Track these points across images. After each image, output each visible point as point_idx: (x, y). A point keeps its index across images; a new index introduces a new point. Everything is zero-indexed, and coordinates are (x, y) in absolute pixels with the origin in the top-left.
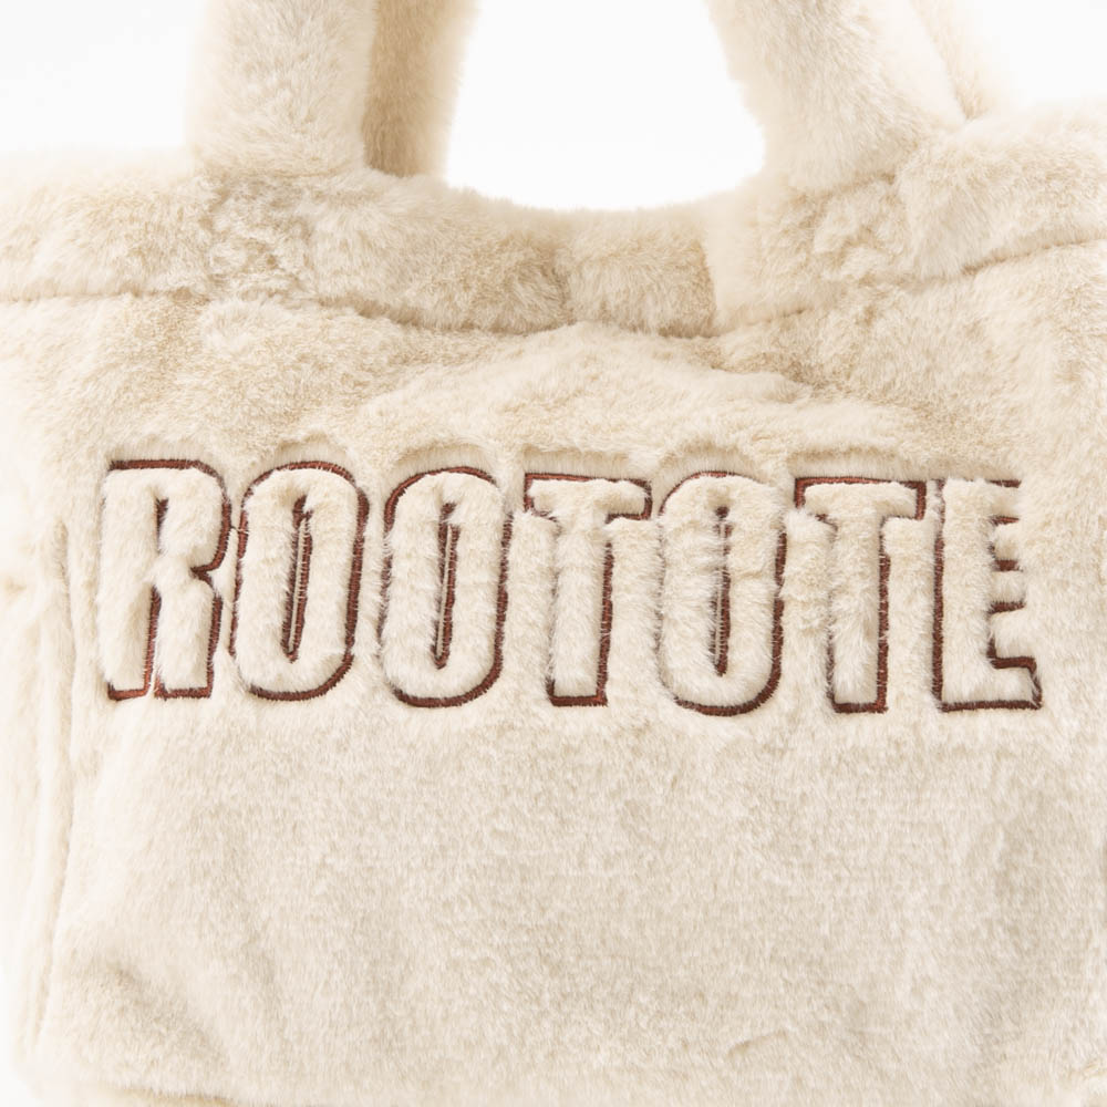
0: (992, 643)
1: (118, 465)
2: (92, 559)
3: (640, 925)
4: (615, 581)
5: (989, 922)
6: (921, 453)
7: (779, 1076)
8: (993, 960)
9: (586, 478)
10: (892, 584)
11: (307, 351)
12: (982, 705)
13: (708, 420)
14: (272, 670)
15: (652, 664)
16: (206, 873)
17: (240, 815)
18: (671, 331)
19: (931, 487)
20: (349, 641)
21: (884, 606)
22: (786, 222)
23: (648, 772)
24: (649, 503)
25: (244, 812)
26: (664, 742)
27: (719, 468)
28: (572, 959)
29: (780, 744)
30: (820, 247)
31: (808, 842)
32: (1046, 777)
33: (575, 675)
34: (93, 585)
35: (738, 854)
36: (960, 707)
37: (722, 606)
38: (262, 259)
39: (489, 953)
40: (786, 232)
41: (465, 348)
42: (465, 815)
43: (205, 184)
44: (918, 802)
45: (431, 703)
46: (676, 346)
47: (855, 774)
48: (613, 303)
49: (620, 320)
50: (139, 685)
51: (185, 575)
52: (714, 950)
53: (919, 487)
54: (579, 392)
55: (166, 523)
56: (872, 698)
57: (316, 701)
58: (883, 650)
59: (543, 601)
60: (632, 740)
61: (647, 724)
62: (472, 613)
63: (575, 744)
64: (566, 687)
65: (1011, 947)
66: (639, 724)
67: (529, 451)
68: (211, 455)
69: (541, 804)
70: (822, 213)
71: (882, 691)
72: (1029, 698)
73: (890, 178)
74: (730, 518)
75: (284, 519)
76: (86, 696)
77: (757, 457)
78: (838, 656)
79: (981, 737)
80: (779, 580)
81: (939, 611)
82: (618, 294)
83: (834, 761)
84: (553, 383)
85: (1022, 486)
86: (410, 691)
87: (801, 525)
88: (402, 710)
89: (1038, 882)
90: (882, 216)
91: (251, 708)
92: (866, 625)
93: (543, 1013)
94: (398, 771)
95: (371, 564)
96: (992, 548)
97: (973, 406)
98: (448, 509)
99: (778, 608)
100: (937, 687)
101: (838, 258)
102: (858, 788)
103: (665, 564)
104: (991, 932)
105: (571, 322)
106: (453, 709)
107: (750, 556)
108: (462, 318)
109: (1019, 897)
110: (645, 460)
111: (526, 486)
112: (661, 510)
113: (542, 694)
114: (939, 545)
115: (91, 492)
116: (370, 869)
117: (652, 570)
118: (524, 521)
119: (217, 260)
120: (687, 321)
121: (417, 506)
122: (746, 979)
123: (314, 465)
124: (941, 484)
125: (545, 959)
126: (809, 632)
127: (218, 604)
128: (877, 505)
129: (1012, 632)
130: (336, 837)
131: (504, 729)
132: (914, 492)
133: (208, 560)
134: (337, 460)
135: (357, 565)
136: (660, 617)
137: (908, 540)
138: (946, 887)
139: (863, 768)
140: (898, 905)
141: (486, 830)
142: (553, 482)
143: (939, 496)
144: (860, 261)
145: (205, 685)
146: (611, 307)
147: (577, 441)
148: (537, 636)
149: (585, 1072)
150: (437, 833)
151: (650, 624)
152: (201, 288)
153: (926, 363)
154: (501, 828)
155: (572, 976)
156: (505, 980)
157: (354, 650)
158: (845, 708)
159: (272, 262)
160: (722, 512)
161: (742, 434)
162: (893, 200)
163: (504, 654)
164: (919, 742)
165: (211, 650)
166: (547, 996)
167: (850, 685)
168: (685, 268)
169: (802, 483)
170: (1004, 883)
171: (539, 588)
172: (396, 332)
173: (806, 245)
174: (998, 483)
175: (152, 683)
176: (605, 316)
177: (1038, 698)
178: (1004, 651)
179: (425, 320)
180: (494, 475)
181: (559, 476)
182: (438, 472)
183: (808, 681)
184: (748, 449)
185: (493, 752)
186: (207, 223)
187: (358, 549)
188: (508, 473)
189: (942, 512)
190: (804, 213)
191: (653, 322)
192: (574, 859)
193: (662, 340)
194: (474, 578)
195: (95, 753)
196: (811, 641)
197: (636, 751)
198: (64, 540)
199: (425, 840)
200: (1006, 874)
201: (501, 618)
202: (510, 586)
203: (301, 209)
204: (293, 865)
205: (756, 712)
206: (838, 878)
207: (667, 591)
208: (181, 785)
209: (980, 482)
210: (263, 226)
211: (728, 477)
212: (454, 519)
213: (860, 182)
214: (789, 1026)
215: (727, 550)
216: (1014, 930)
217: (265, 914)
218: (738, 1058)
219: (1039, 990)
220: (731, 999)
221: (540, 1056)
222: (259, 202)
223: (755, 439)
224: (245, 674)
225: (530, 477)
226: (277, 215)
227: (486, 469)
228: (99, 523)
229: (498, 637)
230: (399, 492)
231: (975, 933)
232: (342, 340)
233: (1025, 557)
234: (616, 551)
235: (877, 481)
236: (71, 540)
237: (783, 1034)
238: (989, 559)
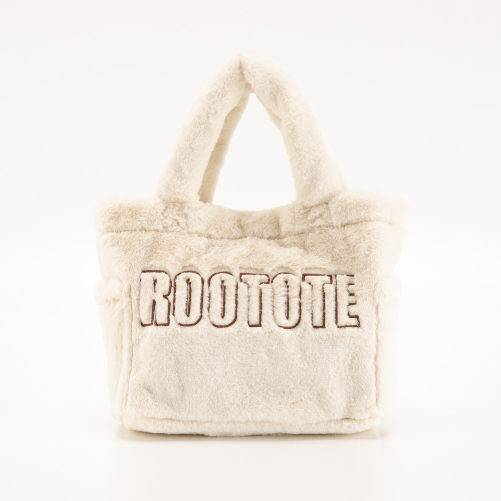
0: (349, 312)
1: (144, 271)
2: (138, 293)
3: (269, 377)
4: (263, 298)
5: (347, 375)
6: (332, 269)
7: (301, 409)
8: (348, 384)
9: (254, 274)
10: (326, 299)
11: (187, 245)
12: (347, 326)
13: (282, 261)
14: (184, 320)
15: (272, 317)
16: (170, 366)
17: (177, 352)
18: (270, 238)
19: (333, 277)
20: (201, 312)
21: (324, 304)
22: (301, 212)
23: (272, 342)
24: (269, 280)
25: (178, 352)
26: (276, 335)
27: (285, 272)
28: (254, 385)
29: (301, 336)
30: (309, 218)
31: (308, 357)
32: (361, 342)
33: (255, 320)
34: (138, 299)
35: (293, 360)
36: (342, 327)
37: (288, 304)
38: (176, 223)
39: (235, 383)
40: (301, 214)
41: (222, 243)
42: (230, 352)
43: (162, 205)
44: (333, 348)
45: (221, 327)
46: (272, 242)
47: (318, 342)
48: (256, 231)
49: (257, 236)
50: (150, 323)
51: (162, 297)
52: (287, 382)
53: (331, 276)
54: (250, 254)
55: (156, 285)
56: (322, 325)
57: (195, 326)
58: (324, 314)
59: (246, 303)
60: (268, 335)
61: (272, 331)
62: (230, 305)
63: (255, 335)
64: (252, 323)
65: (352, 381)
66: (270, 331)
67: (241, 268)
68: (166, 269)
69: (247, 349)
70: (310, 211)
71: (324, 323)
72: (357, 325)
73: (327, 204)
74: (288, 284)
75: (185, 284)
76: (136, 325)
77: (294, 270)
78: (314, 315)
79: (347, 334)
80: (300, 297)
81: (337, 305)
82: (257, 230)
83: (314, 339)
84: (245, 252)
85: (355, 276)
86: (216, 324)
87: (305, 285)
88: (214, 328)
89: (359, 366)
90: (325, 212)
91: (179, 328)
92: (320, 308)
93: (247, 397)
94: (215, 342)
95: (206, 294)
96: (348, 291)
97: (343, 257)
98: (223, 282)
99: (300, 304)
100: (336, 322)
101: (313, 221)
102: (319, 346)
103: (274, 294)
104: (347, 378)
105: (246, 237)
106: (227, 328)
107: (294, 293)
108: (220, 237)
109: (354, 369)
110: (268, 270)
111: (240, 276)
112: (272, 282)
113: (247, 324)
114: (336, 290)
115: (138, 278)
116: (208, 364)
117: (271, 296)
118: (241, 285)
119: (165, 223)
120: (274, 235)
121: (216, 281)
122: (294, 388)
123: (191, 271)
124: (336, 276)
125: (247, 384)
126: (308, 310)
127: (170, 304)
128: (322, 281)
129: (354, 310)
130: (200, 358)
131: (239, 332)
132: (329, 278)
133: (167, 293)
134: (196, 271)
135: (202, 295)
136: (273, 306)
137: (329, 289)
138: (338, 367)
139: (320, 341)
140: (328, 372)
141: (235, 355)
142: (247, 275)
143: (336, 279)
144: (319, 222)
145: (167, 323)
146: (255, 233)
147: (252, 266)
148: (246, 311)
149: (257, 410)
150: (223, 356)
151: (271, 308)
152: (161, 229)
153: (332, 246)
154: (238, 355)
155: (253, 388)
156: (238, 389)
157: (203, 314)
158: (316, 327)
159: (178, 224)
160: (286, 282)
161: (290, 264)
162: (327, 209)
163: (238, 315)
164: (333, 335)
165: (169, 314)
166: (248, 393)
167: (317, 322)
168: (272, 223)
169: (304, 275)
170: (351, 366)
171: (246, 300)
172: (206, 240)
173: (306, 218)
174: (349, 276)
175: (154, 322)
176: (254, 235)
177: (359, 325)
178: (352, 314)
179: (212, 237)
180: (233, 274)
181: (248, 274)
182: (220, 273)
183: (308, 321)
184: (291, 268)
185: (236, 337)
186: (163, 214)
187: (202, 291)
188: (237, 273)
189: (336, 282)
190: (306, 210)
191: (266, 236)
192: (255, 362)
193: (267, 240)
194: (230, 298)
195: (139, 339)
196: (308, 312)
197: (269, 337)
198: (130, 289)
199: (221, 358)
200: (351, 364)
201: (236, 307)
202: (238, 300)
203: (185, 211)
204: (190, 364)
205: (295, 328)
206: (315, 366)
207: (275, 301)
208: (164, 346)
209: (345, 276)
210: (176, 215)
211: (287, 274)
212: (225, 284)
213: (320, 204)
214: (303, 399)
215: (288, 291)
216: (353, 377)
217: (183, 375)
218: (292, 406)
219: (359, 391)
220: (291, 393)
221: (246, 406)
222: (175, 209)
223: (293, 265)
224: (178, 320)
225: (241, 274)
226: (179, 212)
227: (231, 272)
228: (140, 285)
229: (236, 311)
230: (211, 278)
231: (344, 378)
232: (195, 242)
233: (357, 293)
234: (263, 291)
235: (322, 275)
236: (132, 289)
237: (302, 400)
238: (348, 293)
